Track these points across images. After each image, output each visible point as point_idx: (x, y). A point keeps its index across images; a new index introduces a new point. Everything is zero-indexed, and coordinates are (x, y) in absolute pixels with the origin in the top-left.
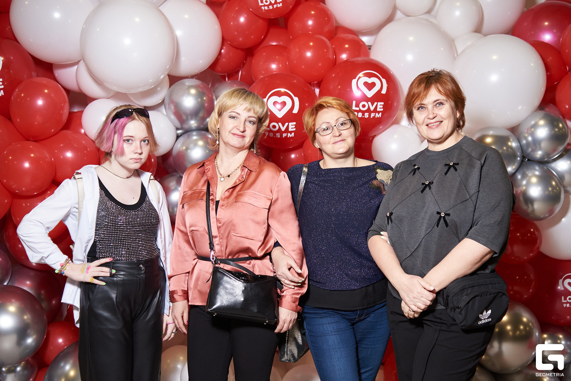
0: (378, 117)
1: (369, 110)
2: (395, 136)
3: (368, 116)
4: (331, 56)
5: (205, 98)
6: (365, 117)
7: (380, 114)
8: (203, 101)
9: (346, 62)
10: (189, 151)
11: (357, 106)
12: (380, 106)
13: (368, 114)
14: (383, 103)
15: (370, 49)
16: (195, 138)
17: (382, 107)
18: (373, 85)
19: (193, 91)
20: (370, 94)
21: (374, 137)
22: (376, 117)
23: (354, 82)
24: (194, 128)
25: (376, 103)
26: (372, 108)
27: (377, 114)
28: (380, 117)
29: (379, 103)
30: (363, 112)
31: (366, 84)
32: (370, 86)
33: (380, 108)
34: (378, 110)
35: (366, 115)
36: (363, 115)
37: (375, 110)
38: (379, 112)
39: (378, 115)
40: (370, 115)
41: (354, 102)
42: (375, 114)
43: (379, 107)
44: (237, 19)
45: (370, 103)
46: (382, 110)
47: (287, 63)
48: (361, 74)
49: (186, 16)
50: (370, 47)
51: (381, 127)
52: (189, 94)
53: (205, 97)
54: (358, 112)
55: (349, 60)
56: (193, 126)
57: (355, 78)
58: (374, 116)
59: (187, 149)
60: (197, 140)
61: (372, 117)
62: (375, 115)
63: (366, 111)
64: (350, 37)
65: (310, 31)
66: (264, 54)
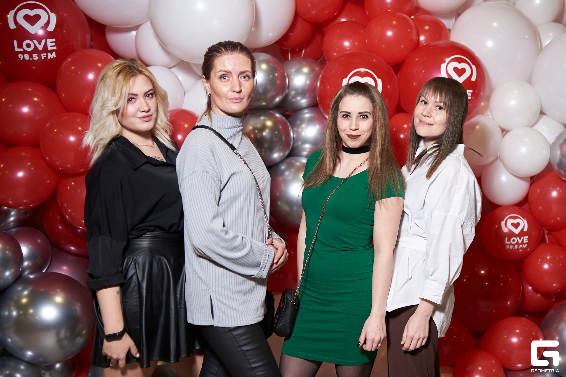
4: (415, 37)
8: (275, 78)
9: (427, 44)
14: (471, 91)
15: (450, 32)
16: (262, 118)
18: (463, 71)
19: (264, 67)
23: (443, 66)
32: (460, 72)
47: (366, 41)
48: (450, 59)
50: (450, 30)
52: (261, 69)
53: (277, 73)
57: (444, 63)
60: (265, 120)
64: (428, 18)
65: (389, 10)
66: (338, 31)
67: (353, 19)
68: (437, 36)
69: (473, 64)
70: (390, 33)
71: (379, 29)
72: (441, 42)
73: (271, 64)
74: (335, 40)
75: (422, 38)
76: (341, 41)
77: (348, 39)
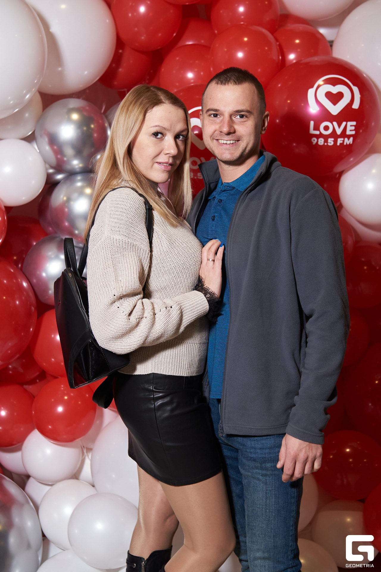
0: (348, 143)
1: (334, 134)
2: (374, 171)
3: (332, 143)
4: (275, 56)
5: (92, 126)
6: (329, 144)
7: (351, 139)
8: (90, 130)
9: (298, 64)
10: (72, 203)
11: (317, 128)
12: (351, 126)
13: (333, 139)
14: (354, 123)
15: (331, 46)
16: (79, 184)
17: (353, 128)
18: (340, 95)
19: (75, 116)
20: (335, 110)
21: (341, 174)
22: (345, 144)
23: (311, 92)
24: (78, 170)
25: (344, 124)
26: (339, 131)
27: (346, 139)
28: (351, 143)
29: (349, 124)
30: (326, 137)
31: (329, 95)
32: (335, 98)
33: (351, 130)
34: (348, 133)
35: (331, 141)
36: (326, 141)
37: (344, 134)
38: (349, 137)
39: (348, 141)
40: (335, 142)
41: (312, 123)
42: (342, 139)
43: (349, 128)
44: (135, 9)
45: (335, 124)
46: (353, 133)
47: (212, 69)
48: (320, 82)
49: (63, 6)
50: (331, 43)
51: (352, 159)
52: (69, 120)
53: (94, 124)
54: (318, 137)
55: (302, 62)
56: (77, 167)
57: (312, 87)
58: (342, 142)
59: (69, 200)
60: (82, 188)
61: (338, 144)
62: (344, 141)
63: (330, 136)
64: (301, 28)
65: (242, 22)
66: (177, 58)
67: (203, 41)
68: (312, 51)
69: (354, 85)
70: (240, 55)
71: (226, 50)
72: (316, 59)
73: (85, 114)
74: (174, 72)
75: (292, 57)
76: (182, 72)
77: (191, 70)
